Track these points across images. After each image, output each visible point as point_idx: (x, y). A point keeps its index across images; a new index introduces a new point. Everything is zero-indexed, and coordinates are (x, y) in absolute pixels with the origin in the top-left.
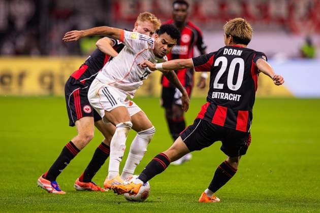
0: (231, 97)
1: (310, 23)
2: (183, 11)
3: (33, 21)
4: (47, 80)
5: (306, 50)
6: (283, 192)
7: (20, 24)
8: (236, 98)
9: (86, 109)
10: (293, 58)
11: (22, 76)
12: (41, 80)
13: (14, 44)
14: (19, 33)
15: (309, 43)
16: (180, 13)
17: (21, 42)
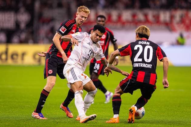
0: (146, 66)
1: (182, 25)
2: (103, 21)
3: (30, 24)
4: (37, 57)
5: (180, 40)
6: (167, 118)
7: (23, 26)
8: (149, 66)
9: (50, 72)
10: (173, 45)
11: (23, 54)
12: (34, 56)
13: (19, 37)
14: (22, 31)
15: (182, 36)
16: (101, 23)
17: (23, 36)
